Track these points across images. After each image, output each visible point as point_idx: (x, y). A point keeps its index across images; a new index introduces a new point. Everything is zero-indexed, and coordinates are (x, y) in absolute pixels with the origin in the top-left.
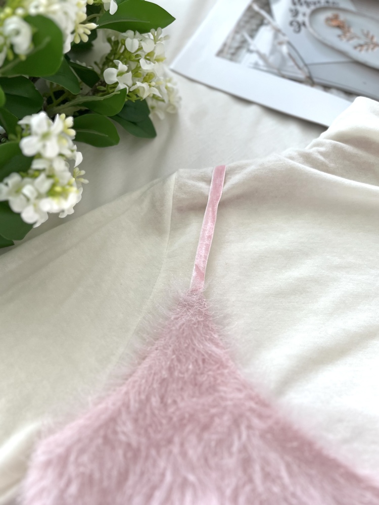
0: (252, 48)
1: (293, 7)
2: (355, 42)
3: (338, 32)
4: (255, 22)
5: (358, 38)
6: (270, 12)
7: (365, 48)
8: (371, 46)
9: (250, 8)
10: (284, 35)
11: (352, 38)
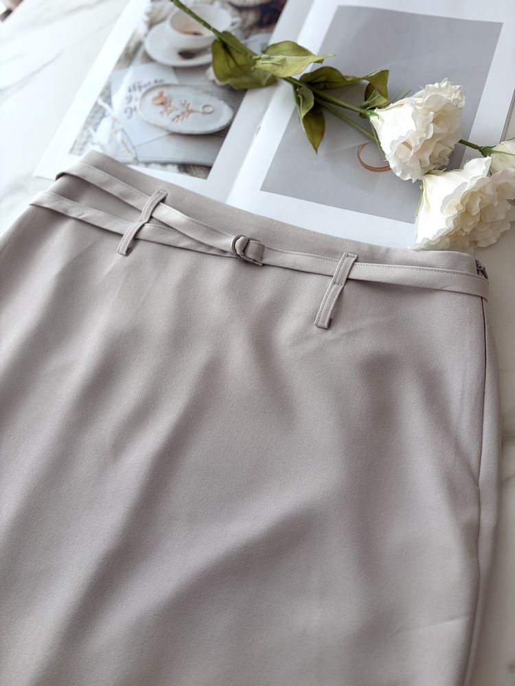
0: (95, 140)
1: (128, 94)
2: (173, 115)
3: (161, 108)
4: (99, 115)
5: (177, 109)
6: (110, 104)
7: (181, 118)
8: (187, 114)
9: (96, 104)
10: (119, 123)
11: (171, 111)
